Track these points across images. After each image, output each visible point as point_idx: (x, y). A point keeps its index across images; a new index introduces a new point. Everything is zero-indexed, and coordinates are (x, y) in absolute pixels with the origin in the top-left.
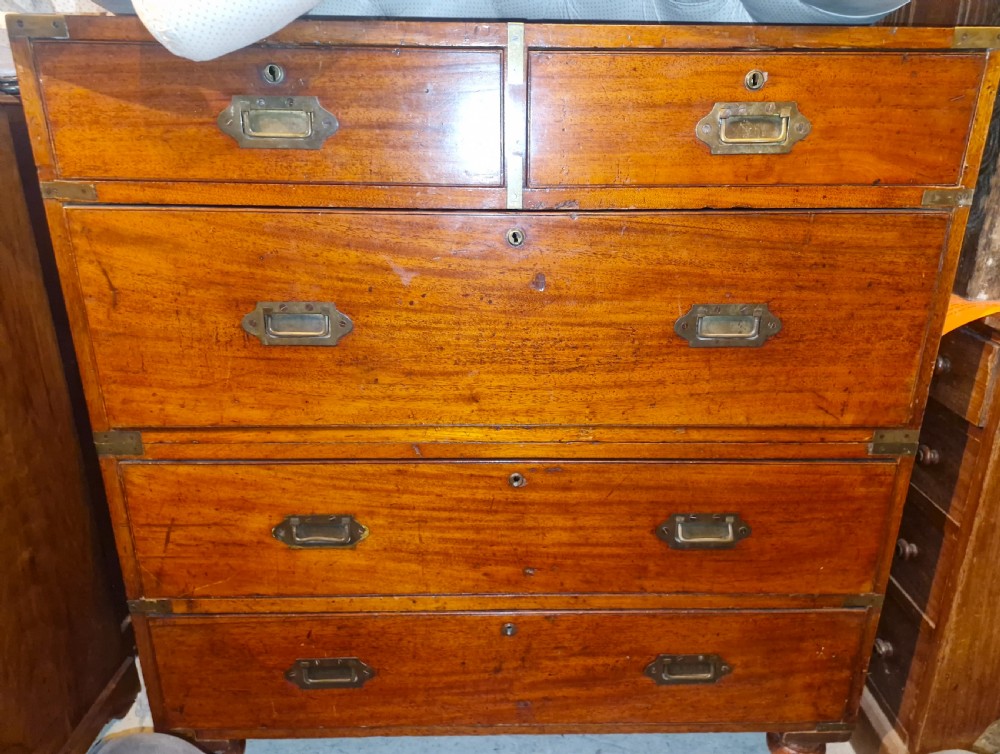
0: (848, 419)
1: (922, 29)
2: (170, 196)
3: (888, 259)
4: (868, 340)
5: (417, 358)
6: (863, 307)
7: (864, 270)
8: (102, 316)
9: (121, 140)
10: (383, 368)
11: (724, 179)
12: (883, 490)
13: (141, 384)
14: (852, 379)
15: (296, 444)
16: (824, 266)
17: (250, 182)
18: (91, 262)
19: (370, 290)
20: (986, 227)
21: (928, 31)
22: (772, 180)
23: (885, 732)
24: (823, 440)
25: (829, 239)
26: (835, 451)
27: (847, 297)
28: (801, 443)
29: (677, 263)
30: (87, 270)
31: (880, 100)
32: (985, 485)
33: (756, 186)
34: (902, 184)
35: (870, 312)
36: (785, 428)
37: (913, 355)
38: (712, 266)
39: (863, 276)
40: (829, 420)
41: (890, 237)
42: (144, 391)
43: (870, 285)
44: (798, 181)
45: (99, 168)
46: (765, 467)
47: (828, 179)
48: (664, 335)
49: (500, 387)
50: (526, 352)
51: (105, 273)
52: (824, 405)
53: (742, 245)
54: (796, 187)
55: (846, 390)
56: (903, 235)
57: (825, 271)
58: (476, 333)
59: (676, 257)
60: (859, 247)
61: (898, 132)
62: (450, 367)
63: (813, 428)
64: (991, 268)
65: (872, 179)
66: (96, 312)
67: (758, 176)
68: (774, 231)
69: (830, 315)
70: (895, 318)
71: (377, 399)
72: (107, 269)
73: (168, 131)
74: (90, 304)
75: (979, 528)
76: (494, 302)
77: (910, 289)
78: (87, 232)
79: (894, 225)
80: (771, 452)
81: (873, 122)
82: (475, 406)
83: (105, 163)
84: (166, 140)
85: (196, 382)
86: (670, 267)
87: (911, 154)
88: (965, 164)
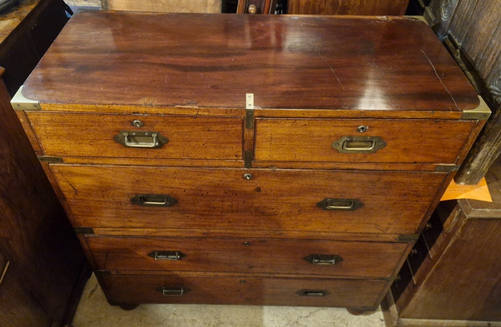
0: (388, 231)
1: (447, 112)
2: (95, 161)
3: (415, 187)
4: (401, 210)
5: (205, 211)
6: (401, 201)
7: (403, 190)
8: (71, 196)
9: (71, 144)
10: (190, 213)
11: (343, 161)
12: (401, 251)
13: (91, 216)
14: (392, 221)
15: (156, 232)
16: (385, 188)
17: (130, 158)
18: (64, 181)
19: (185, 191)
20: (470, 161)
21: (450, 113)
22: (365, 161)
23: (391, 305)
24: (377, 236)
25: (389, 180)
26: (382, 240)
27: (394, 197)
28: (367, 237)
29: (319, 186)
30: (63, 184)
31: (422, 136)
32: (444, 253)
33: (358, 163)
34: (426, 163)
35: (404, 202)
36: (361, 233)
37: (420, 216)
38: (335, 187)
39: (403, 191)
40: (380, 232)
41: (418, 180)
42: (92, 218)
43: (405, 194)
44: (378, 162)
45: (63, 153)
46: (351, 243)
47: (392, 161)
48: (312, 207)
49: (240, 219)
50: (252, 209)
51: (71, 185)
52: (379, 228)
53: (349, 181)
54: (377, 163)
55: (389, 224)
56: (423, 180)
57: (385, 190)
58: (230, 204)
59: (320, 184)
60: (403, 183)
61: (428, 147)
62: (219, 213)
63: (373, 234)
64: (468, 175)
65: (413, 162)
66: (69, 196)
67: (360, 159)
68: (364, 178)
69: (386, 203)
70: (415, 204)
71: (188, 221)
72: (71, 183)
73: (92, 142)
74: (66, 194)
75: (438, 264)
76: (239, 195)
77: (423, 196)
78: (60, 172)
79: (420, 176)
80: (355, 239)
81: (416, 143)
82: (229, 224)
83: (64, 151)
84: (91, 145)
85: (113, 216)
86: (316, 187)
87: (433, 154)
88: (458, 157)
